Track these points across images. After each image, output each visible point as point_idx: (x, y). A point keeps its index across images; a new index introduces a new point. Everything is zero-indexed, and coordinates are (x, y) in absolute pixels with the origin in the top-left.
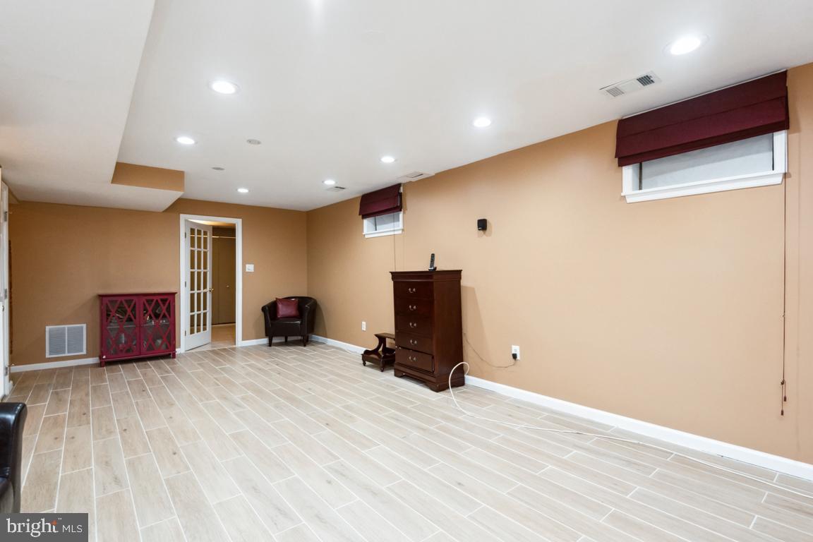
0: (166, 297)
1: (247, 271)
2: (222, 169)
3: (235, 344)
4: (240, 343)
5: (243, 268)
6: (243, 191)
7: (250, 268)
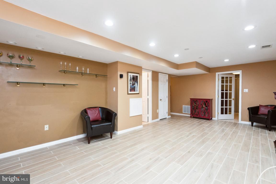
0: (207, 100)
1: (244, 92)
2: (202, 58)
3: (239, 122)
4: (240, 121)
5: (243, 90)
6: (227, 60)
7: (246, 90)
